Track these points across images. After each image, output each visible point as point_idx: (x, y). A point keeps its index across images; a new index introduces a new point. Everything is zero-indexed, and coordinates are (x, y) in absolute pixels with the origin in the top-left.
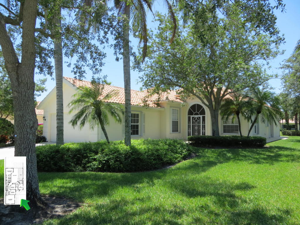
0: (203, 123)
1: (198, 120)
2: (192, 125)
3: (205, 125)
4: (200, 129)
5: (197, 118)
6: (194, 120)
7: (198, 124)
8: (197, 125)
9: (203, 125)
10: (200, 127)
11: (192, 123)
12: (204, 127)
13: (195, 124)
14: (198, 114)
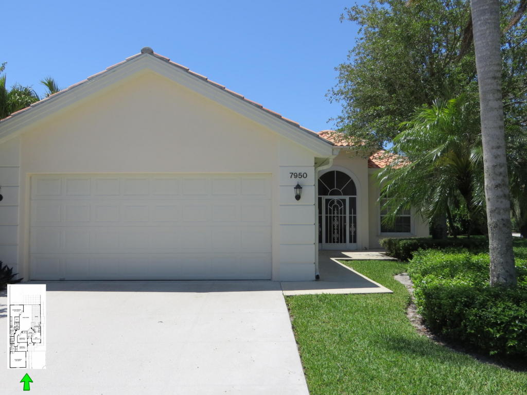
4: (345, 226)
5: (338, 202)
6: (331, 206)
8: (338, 217)
9: (350, 217)
10: (345, 222)
12: (353, 221)
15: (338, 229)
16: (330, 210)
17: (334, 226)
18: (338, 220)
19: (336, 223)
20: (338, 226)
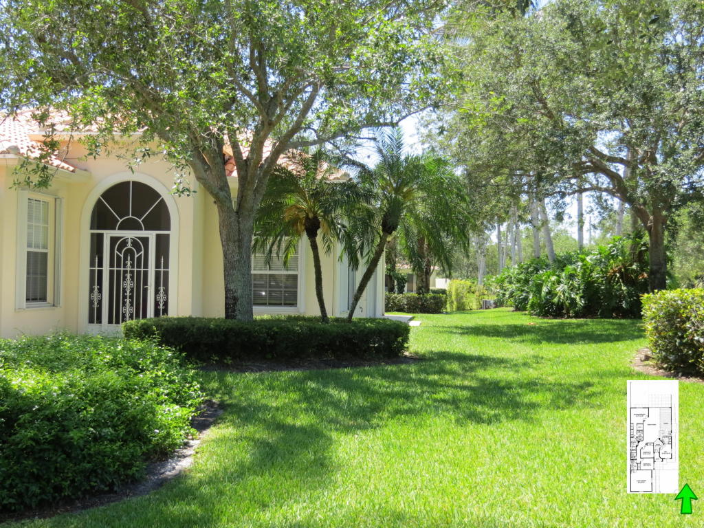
0: (158, 265)
1: (139, 250)
2: (111, 273)
3: (166, 274)
4: (145, 291)
5: (134, 243)
6: (120, 250)
7: (139, 266)
8: (132, 272)
9: (157, 274)
10: (146, 283)
11: (112, 265)
12: (162, 280)
13: (125, 266)
14: (136, 227)
15: (131, 297)
16: (119, 258)
17: (124, 291)
18: (132, 278)
19: (128, 284)
20: (132, 291)
